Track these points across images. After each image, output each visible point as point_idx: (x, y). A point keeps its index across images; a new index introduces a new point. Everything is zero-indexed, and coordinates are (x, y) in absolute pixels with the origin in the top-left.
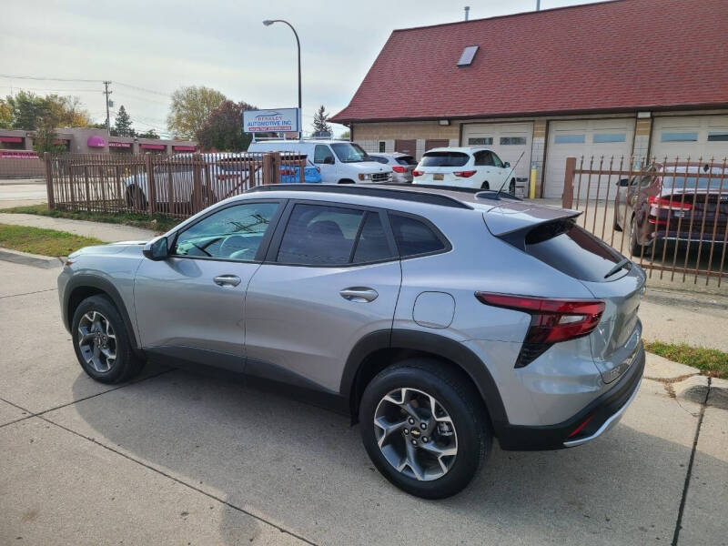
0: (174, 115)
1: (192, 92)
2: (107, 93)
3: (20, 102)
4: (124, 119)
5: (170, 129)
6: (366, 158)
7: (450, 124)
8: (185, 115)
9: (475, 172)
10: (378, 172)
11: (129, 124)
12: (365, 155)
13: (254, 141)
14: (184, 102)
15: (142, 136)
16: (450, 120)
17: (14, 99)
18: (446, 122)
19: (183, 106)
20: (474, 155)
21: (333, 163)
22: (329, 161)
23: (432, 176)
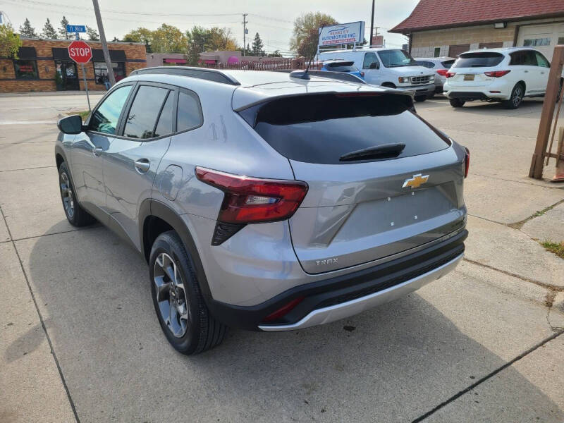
0: (295, 38)
1: (309, 18)
2: (245, 23)
3: (194, 34)
4: (258, 42)
5: (291, 49)
6: (413, 63)
7: (505, 27)
8: (303, 37)
9: (509, 71)
10: (418, 74)
11: (262, 47)
12: (412, 60)
13: (318, 52)
14: (303, 27)
15: (270, 55)
16: (506, 22)
17: (191, 32)
18: (501, 25)
19: (302, 30)
20: (511, 55)
21: (378, 68)
22: (374, 66)
23: (463, 77)
